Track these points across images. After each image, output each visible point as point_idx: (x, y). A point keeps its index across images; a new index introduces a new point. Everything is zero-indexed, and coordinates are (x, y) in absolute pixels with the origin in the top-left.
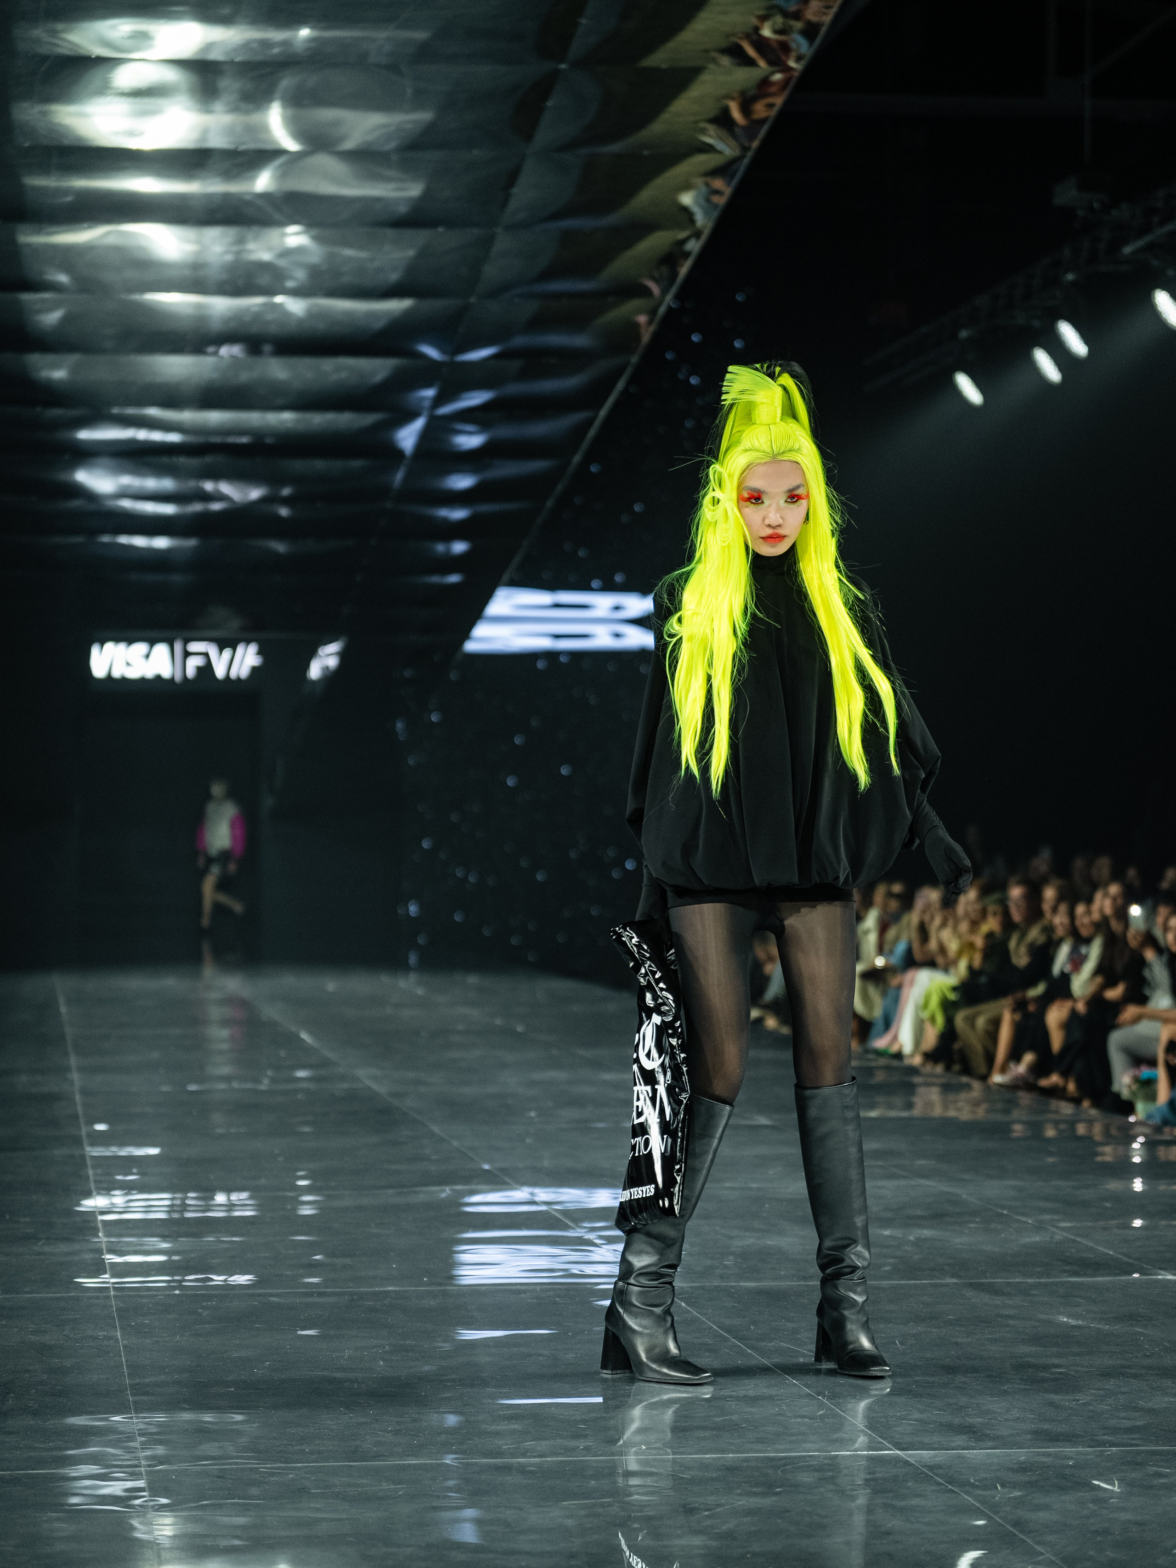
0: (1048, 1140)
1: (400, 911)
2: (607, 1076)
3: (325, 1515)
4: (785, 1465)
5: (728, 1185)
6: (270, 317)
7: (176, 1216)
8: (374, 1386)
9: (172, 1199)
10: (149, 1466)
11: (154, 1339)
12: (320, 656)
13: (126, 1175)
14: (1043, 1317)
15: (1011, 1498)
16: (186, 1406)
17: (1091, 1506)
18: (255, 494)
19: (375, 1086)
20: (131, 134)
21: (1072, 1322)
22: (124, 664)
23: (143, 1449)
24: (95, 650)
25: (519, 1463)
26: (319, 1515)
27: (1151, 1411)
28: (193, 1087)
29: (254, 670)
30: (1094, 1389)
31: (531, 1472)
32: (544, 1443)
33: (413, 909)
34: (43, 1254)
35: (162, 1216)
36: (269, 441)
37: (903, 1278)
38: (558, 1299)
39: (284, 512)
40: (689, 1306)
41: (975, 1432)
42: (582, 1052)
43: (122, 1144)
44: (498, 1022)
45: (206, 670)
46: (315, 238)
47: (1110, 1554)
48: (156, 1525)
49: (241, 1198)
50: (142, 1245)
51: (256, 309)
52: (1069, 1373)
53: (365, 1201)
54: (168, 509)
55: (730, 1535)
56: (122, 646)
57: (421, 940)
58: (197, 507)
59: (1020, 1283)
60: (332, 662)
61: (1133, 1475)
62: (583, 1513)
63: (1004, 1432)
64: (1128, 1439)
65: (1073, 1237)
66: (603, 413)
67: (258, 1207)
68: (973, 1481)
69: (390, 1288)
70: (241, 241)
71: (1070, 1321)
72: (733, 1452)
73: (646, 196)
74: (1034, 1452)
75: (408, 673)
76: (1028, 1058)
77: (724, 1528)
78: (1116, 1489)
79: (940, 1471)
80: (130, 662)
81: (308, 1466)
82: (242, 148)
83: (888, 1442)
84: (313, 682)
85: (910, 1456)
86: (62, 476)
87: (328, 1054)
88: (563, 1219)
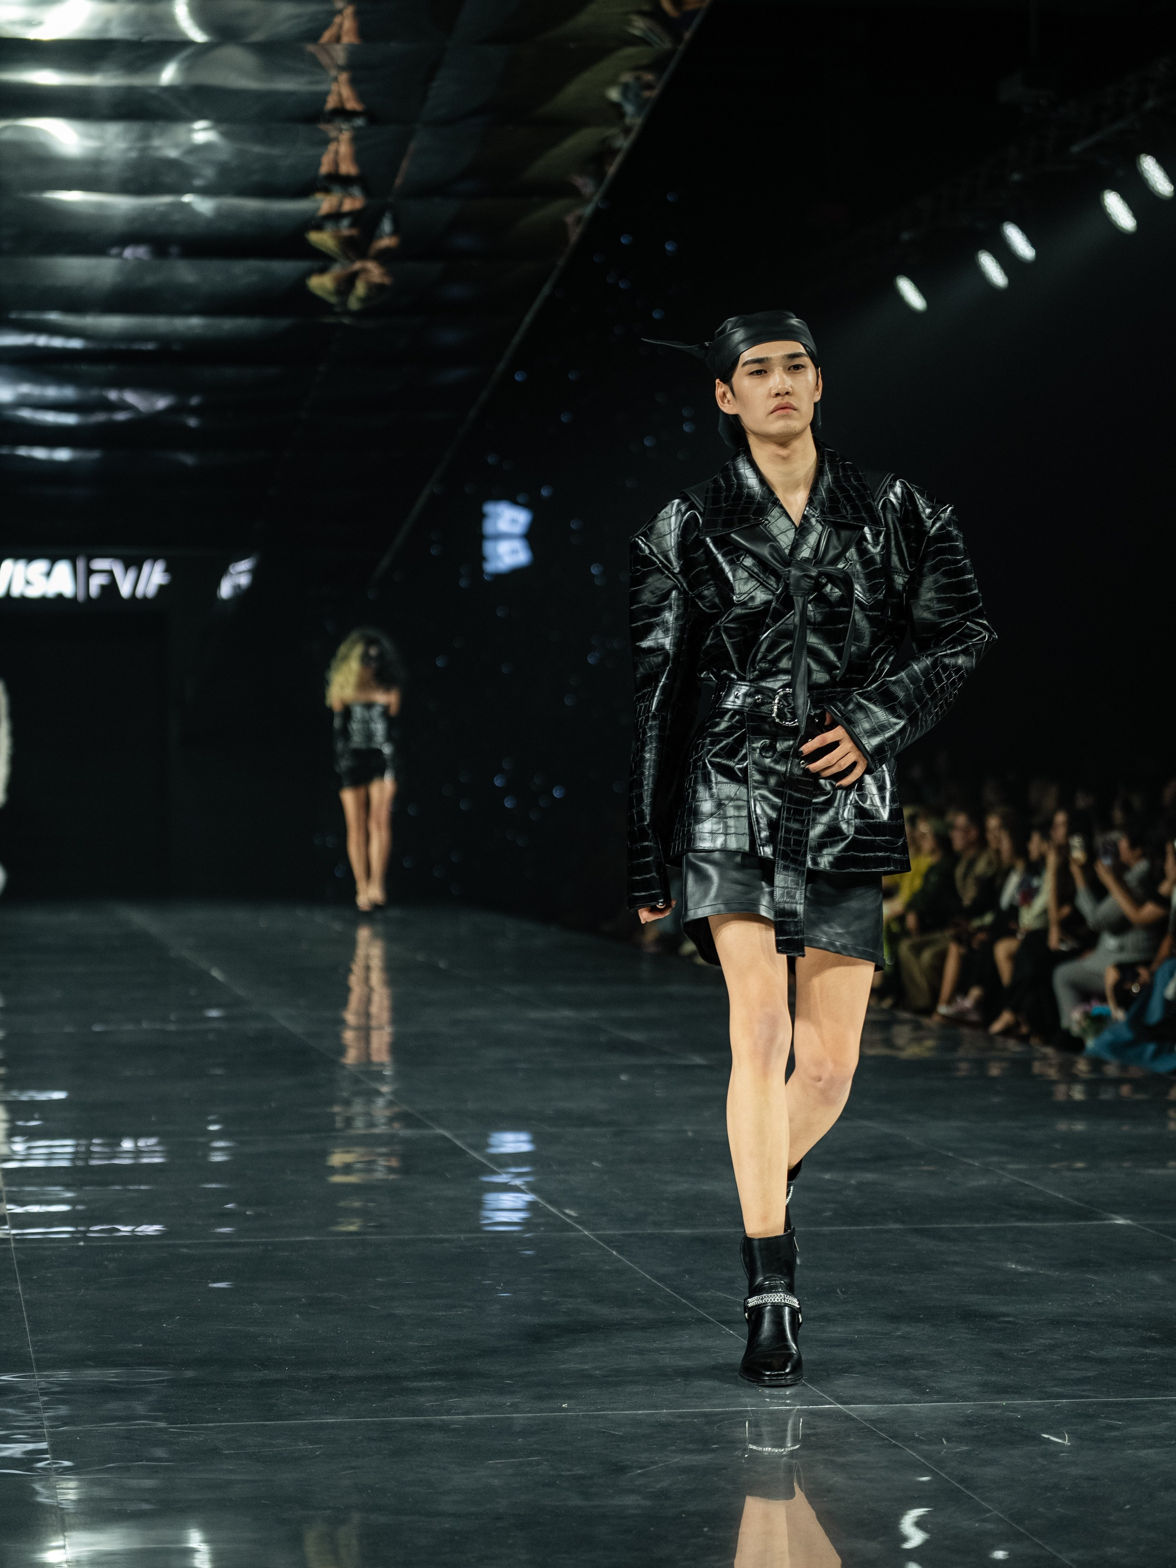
0: (994, 1079)
1: (316, 842)
2: (534, 1014)
3: (238, 1477)
4: (720, 1421)
5: (661, 1127)
6: (176, 217)
7: (80, 1163)
8: (290, 1341)
9: (76, 1146)
10: (52, 1427)
11: (58, 1293)
12: (231, 574)
13: (28, 1120)
14: (990, 1263)
15: (957, 1453)
16: (92, 1364)
17: (1040, 1460)
18: (161, 403)
19: (290, 1027)
20: (29, 23)
21: (1021, 1268)
22: (23, 582)
23: (44, 1409)
25: (442, 1421)
26: (233, 1477)
27: (1102, 1361)
28: (97, 1028)
29: (161, 588)
30: (1045, 1339)
31: (455, 1430)
32: (468, 1399)
33: (330, 840)
35: (65, 1164)
36: (176, 347)
37: (844, 1224)
38: (483, 1249)
39: (192, 422)
40: (622, 1255)
41: (919, 1385)
42: (507, 989)
43: (23, 1088)
44: (420, 957)
45: (111, 588)
46: (224, 134)
47: (1060, 1510)
48: (60, 1488)
49: (148, 1144)
50: (44, 1194)
51: (162, 209)
52: (1017, 1321)
53: (280, 1147)
54: (69, 419)
55: (664, 1494)
56: (21, 565)
57: (338, 873)
58: (100, 417)
59: (965, 1228)
60: (244, 580)
61: (1084, 1428)
62: (510, 1471)
63: (950, 1384)
64: (1079, 1390)
65: (1021, 1181)
66: (528, 319)
67: (167, 1153)
68: (917, 1436)
69: (307, 1238)
70: (145, 136)
71: (1018, 1268)
72: (668, 1408)
73: (573, 91)
74: (981, 1404)
76: (975, 993)
77: (658, 1487)
78: (1066, 1442)
79: (884, 1426)
80: (31, 579)
81: (220, 1426)
82: (147, 39)
83: (830, 1396)
84: (224, 601)
85: (851, 1410)
87: (241, 992)
88: (489, 1164)
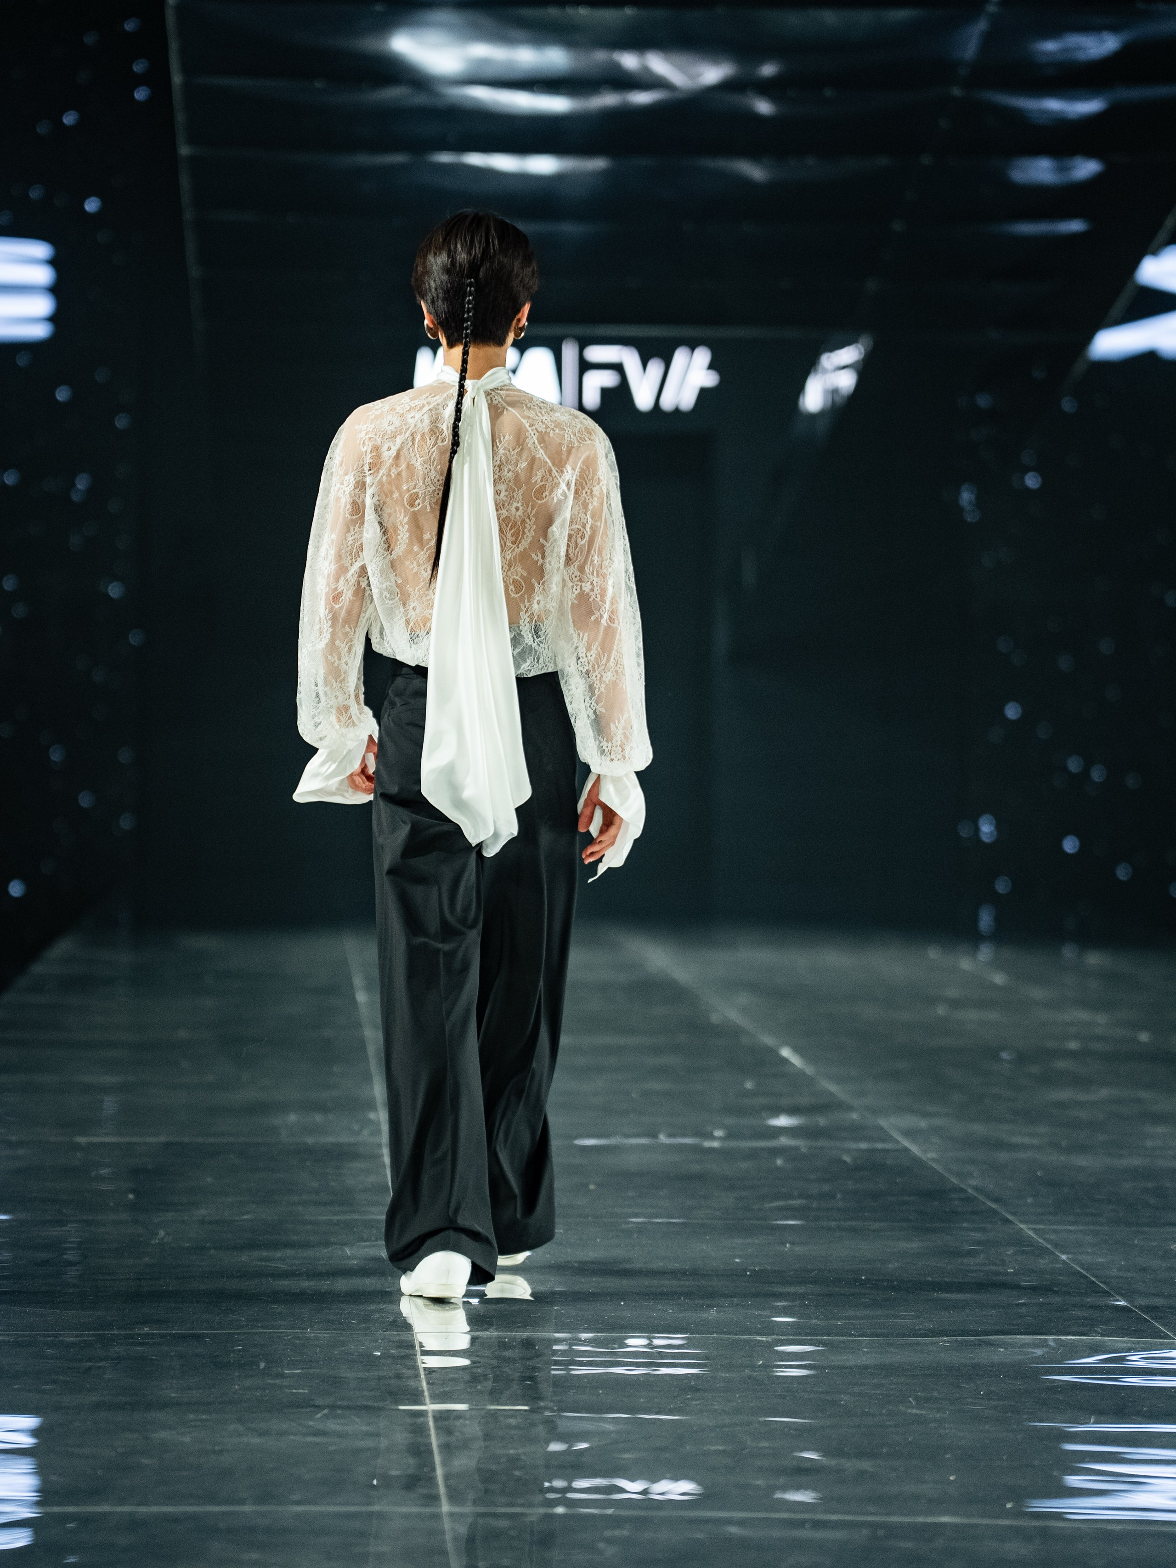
1: (964, 831)
12: (824, 372)
18: (711, 74)
19: (915, 1149)
29: (704, 393)
33: (987, 828)
34: (324, 1433)
39: (764, 107)
44: (1144, 1037)
45: (619, 395)
49: (672, 1343)
53: (896, 1357)
54: (557, 105)
57: (1002, 886)
58: (608, 100)
60: (846, 381)
67: (705, 1361)
69: (945, 1519)
75: (983, 401)
84: (812, 417)
86: (369, 44)
87: (832, 1088)
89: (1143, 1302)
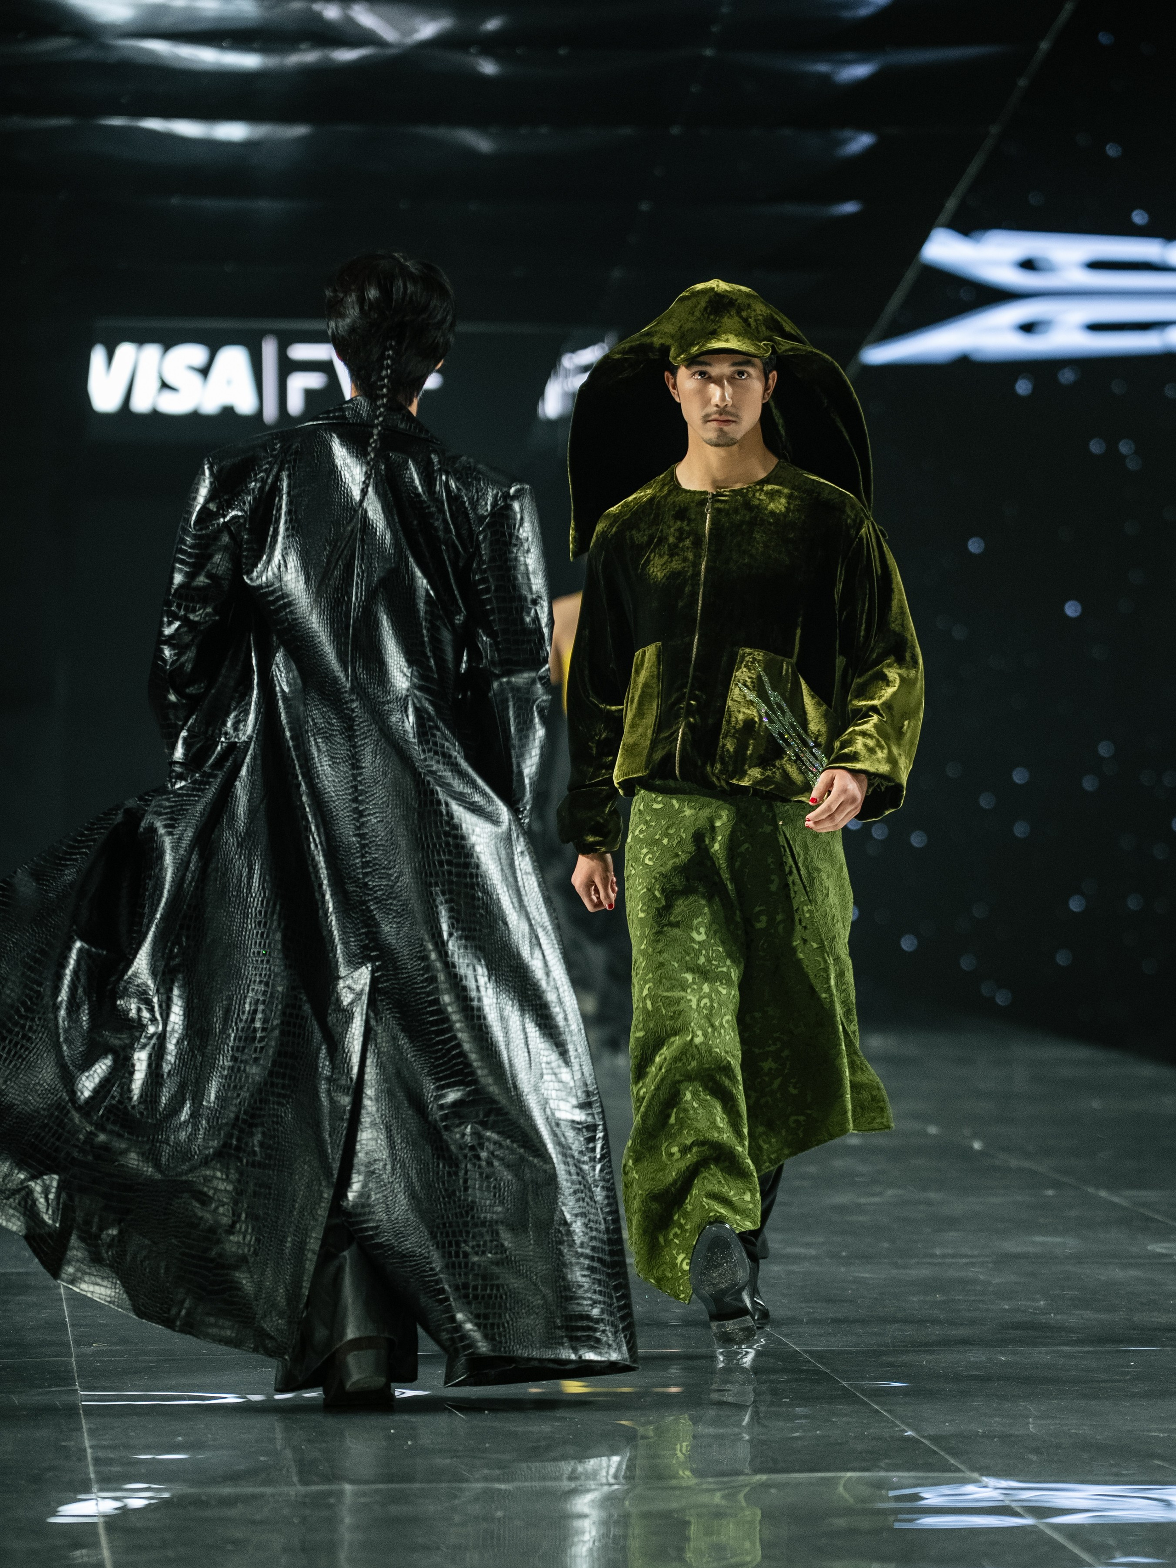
2: (1159, 1248)
18: (427, 29)
22: (157, 384)
24: (98, 356)
42: (1103, 1194)
44: (933, 1130)
45: (327, 394)
54: (246, 61)
56: (152, 351)
58: (309, 57)
80: (170, 381)
84: (552, 424)
88: (1070, 1546)
89: (932, 1431)
